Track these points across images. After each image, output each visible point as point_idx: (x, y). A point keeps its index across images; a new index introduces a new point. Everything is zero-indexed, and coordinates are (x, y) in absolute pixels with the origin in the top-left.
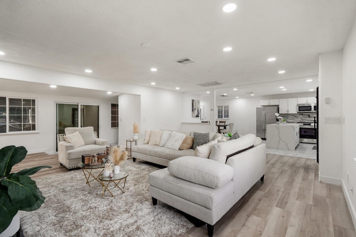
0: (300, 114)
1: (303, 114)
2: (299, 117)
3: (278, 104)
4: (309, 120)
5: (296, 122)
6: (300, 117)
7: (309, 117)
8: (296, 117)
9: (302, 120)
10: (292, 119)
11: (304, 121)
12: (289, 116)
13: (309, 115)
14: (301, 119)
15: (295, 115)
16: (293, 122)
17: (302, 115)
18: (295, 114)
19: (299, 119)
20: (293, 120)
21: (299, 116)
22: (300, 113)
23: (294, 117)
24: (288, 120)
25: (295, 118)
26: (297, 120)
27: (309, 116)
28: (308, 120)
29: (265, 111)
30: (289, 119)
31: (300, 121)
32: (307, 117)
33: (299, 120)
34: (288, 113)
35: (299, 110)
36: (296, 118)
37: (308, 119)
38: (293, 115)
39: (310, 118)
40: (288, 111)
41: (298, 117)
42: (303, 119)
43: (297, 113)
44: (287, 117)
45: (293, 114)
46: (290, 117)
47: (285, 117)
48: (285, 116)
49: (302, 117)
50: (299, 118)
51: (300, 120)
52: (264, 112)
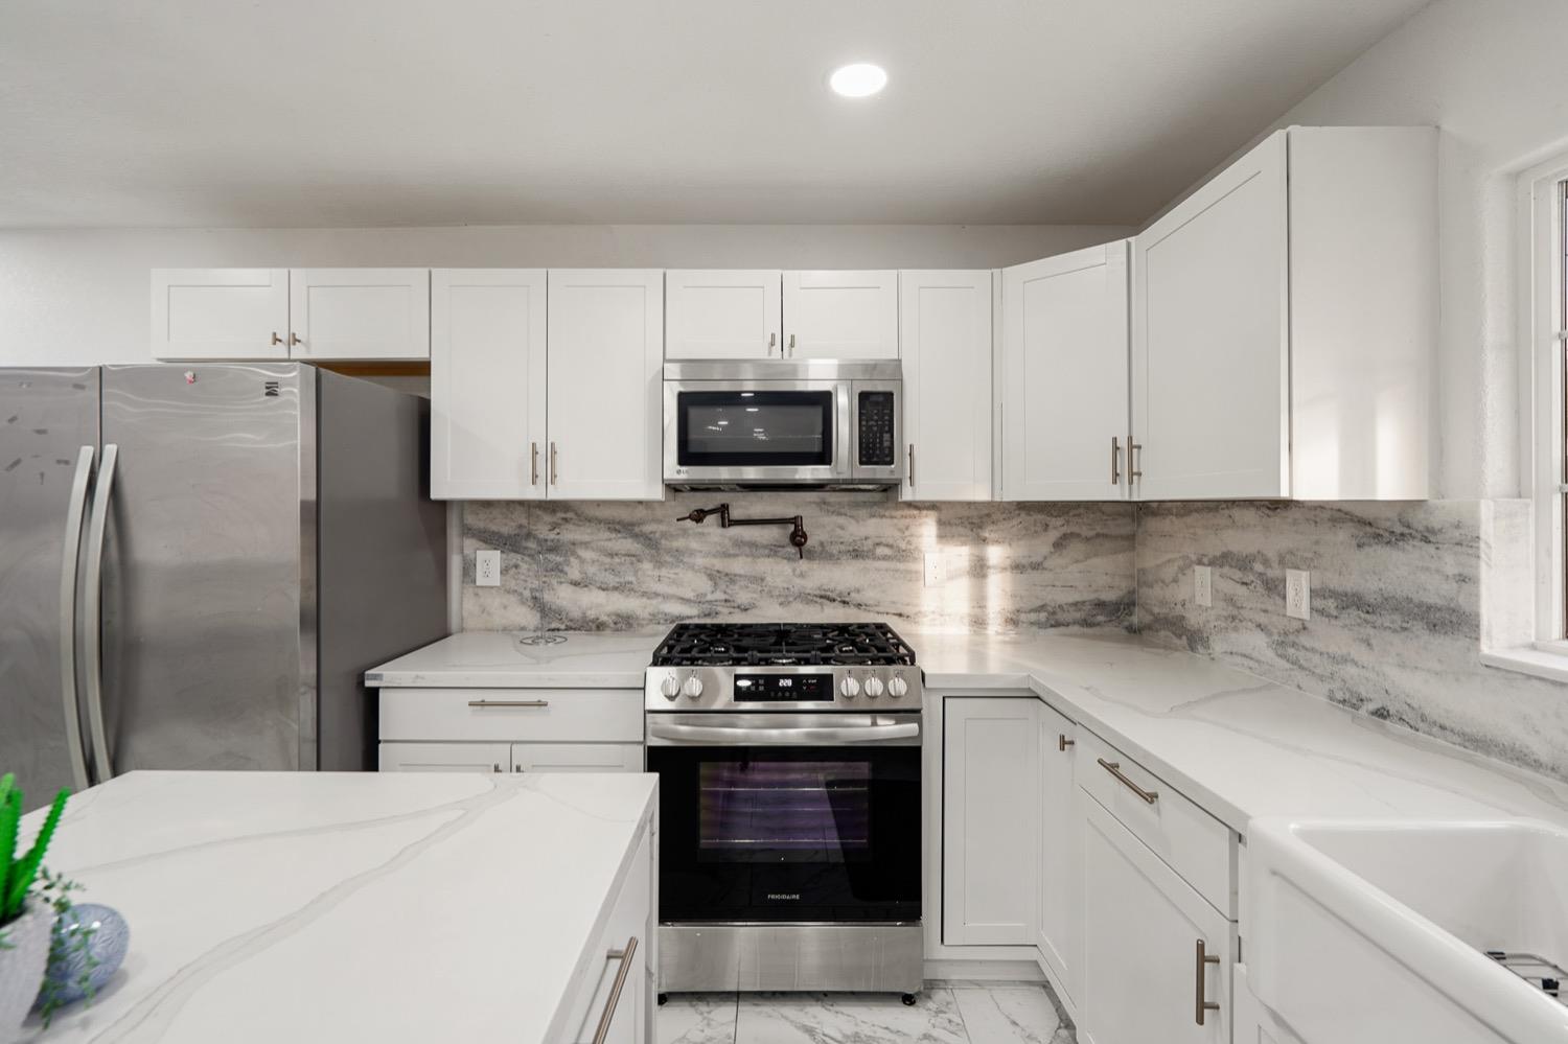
0: (699, 516)
1: (736, 513)
2: (692, 553)
3: (415, 353)
4: (799, 584)
6: (694, 545)
7: (792, 550)
8: (650, 542)
9: (719, 595)
10: (612, 580)
11: (743, 597)
12: (569, 534)
13: (796, 521)
14: (714, 576)
15: (647, 528)
17: (727, 521)
18: (641, 513)
19: (689, 576)
20: (619, 588)
21: (683, 532)
22: (696, 488)
23: (626, 544)
24: (564, 597)
25: (647, 566)
26: (666, 597)
27: (798, 539)
28: (779, 582)
29: (110, 450)
30: (576, 584)
31: (699, 600)
32: (773, 550)
33: (690, 595)
34: (555, 494)
35: (686, 457)
36: (659, 564)
37: (781, 571)
38: (621, 519)
39: (803, 565)
40: (544, 458)
41: (679, 543)
42: (731, 578)
43: (657, 493)
44: (554, 548)
45: (624, 515)
46: (586, 545)
47: (532, 545)
48: (529, 535)
49: (726, 555)
50: (692, 567)
51: (704, 585)
52: (87, 453)
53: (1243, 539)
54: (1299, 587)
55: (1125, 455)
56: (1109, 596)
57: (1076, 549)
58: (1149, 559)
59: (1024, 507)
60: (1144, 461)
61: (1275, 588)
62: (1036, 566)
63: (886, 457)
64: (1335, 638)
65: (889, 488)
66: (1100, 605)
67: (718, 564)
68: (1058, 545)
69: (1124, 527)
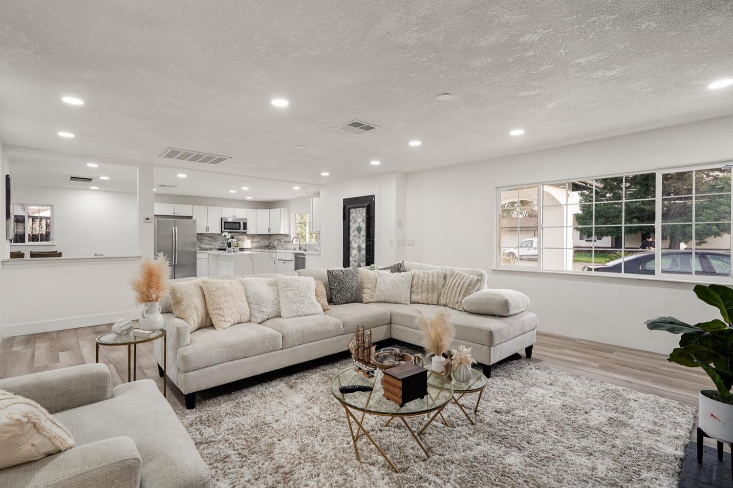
3: (192, 215)
5: (215, 248)
8: (214, 239)
12: (203, 238)
14: (222, 243)
16: (211, 249)
20: (210, 245)
21: (218, 238)
23: (212, 239)
24: (202, 246)
25: (213, 242)
26: (216, 246)
29: (176, 228)
31: (220, 246)
34: (208, 232)
35: (224, 228)
36: (215, 241)
38: (213, 236)
40: (208, 228)
43: (220, 233)
44: (201, 239)
45: (211, 235)
52: (173, 228)
53: (279, 237)
54: (283, 241)
55: (269, 230)
56: (267, 245)
57: (263, 239)
58: (271, 240)
59: (258, 235)
60: (271, 230)
61: (281, 241)
62: (259, 242)
63: (246, 229)
64: (285, 245)
65: (246, 232)
66: (266, 246)
67: (223, 242)
68: (262, 239)
69: (268, 237)
